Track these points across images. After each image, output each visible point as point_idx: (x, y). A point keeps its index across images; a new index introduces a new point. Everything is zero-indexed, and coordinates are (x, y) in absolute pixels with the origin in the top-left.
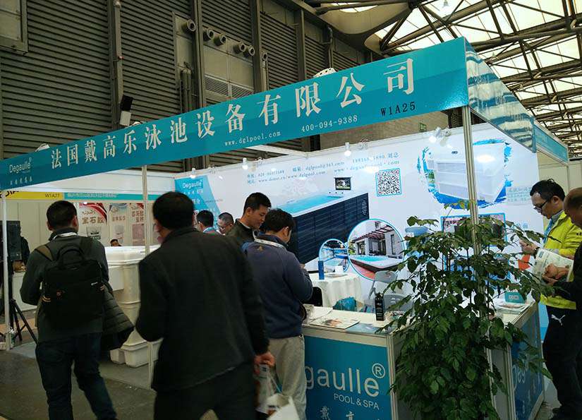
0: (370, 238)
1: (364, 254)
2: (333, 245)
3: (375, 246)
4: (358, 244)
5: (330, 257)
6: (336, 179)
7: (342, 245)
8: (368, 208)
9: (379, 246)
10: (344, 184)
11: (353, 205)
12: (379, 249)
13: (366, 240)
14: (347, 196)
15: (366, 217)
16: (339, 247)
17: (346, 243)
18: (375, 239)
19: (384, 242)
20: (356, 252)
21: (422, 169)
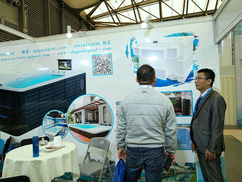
0: (86, 109)
1: (81, 122)
2: (55, 115)
3: (90, 116)
4: (76, 114)
5: (52, 125)
6: (59, 61)
7: (62, 116)
8: (85, 85)
9: (93, 116)
10: (66, 65)
11: (73, 82)
12: (94, 118)
13: (83, 111)
14: (68, 74)
15: (84, 92)
16: (60, 117)
17: (66, 114)
18: (90, 110)
19: (97, 113)
20: (74, 121)
21: (130, 54)
